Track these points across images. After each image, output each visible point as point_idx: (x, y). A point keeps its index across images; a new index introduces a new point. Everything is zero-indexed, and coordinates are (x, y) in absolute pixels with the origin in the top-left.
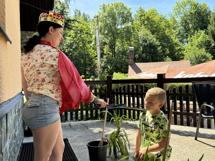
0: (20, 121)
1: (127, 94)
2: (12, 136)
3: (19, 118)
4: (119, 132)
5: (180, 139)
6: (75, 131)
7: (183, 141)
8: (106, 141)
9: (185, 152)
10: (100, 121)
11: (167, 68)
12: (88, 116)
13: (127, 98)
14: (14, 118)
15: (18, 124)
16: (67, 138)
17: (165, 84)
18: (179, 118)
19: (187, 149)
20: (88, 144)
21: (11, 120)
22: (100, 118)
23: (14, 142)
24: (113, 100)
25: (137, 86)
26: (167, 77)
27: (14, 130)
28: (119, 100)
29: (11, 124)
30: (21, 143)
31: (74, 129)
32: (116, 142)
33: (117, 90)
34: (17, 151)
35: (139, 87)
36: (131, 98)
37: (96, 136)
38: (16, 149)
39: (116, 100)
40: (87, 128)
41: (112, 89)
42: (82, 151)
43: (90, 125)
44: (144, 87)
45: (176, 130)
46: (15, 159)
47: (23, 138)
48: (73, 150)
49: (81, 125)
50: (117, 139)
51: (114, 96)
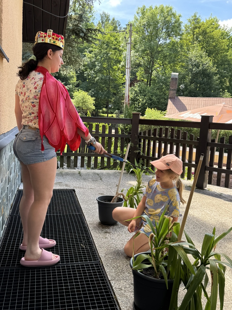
0: (17, 162)
1: (157, 139)
2: (5, 179)
3: (15, 158)
4: (139, 187)
5: (220, 204)
6: (86, 181)
7: (224, 208)
8: (122, 197)
9: (223, 222)
10: (119, 172)
11: (221, 107)
12: (104, 163)
13: (157, 144)
14: (9, 158)
15: (14, 165)
16: (74, 188)
17: (211, 131)
18: (223, 178)
19: (226, 218)
20: (99, 198)
21: (4, 159)
22: (119, 169)
23: (8, 187)
24: (138, 146)
25: (173, 130)
26: (214, 121)
27: (8, 172)
28: (147, 147)
29: (5, 164)
30: (17, 190)
31: (84, 179)
32: (134, 199)
33: (145, 133)
34: (10, 198)
35: (175, 132)
36: (163, 145)
37: (111, 190)
38: (10, 196)
39: (142, 147)
40: (101, 179)
41: (139, 132)
42: (91, 206)
43: (105, 175)
44: (181, 132)
45: (218, 193)
46: (8, 207)
47: (19, 184)
48: (80, 204)
49: (94, 175)
50: (135, 196)
51: (140, 141)
